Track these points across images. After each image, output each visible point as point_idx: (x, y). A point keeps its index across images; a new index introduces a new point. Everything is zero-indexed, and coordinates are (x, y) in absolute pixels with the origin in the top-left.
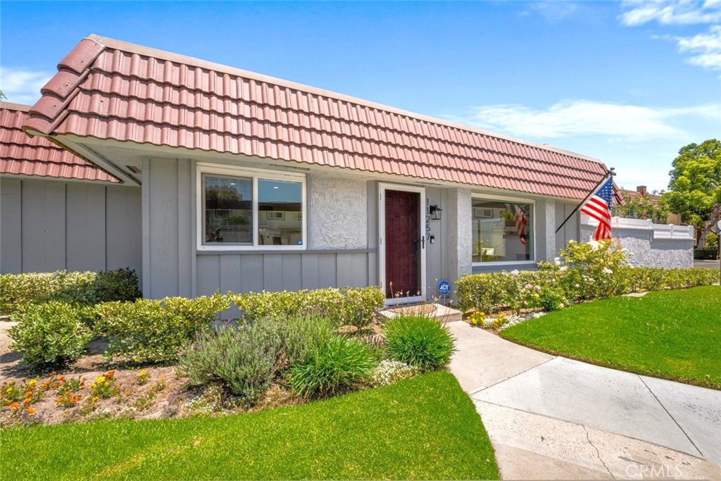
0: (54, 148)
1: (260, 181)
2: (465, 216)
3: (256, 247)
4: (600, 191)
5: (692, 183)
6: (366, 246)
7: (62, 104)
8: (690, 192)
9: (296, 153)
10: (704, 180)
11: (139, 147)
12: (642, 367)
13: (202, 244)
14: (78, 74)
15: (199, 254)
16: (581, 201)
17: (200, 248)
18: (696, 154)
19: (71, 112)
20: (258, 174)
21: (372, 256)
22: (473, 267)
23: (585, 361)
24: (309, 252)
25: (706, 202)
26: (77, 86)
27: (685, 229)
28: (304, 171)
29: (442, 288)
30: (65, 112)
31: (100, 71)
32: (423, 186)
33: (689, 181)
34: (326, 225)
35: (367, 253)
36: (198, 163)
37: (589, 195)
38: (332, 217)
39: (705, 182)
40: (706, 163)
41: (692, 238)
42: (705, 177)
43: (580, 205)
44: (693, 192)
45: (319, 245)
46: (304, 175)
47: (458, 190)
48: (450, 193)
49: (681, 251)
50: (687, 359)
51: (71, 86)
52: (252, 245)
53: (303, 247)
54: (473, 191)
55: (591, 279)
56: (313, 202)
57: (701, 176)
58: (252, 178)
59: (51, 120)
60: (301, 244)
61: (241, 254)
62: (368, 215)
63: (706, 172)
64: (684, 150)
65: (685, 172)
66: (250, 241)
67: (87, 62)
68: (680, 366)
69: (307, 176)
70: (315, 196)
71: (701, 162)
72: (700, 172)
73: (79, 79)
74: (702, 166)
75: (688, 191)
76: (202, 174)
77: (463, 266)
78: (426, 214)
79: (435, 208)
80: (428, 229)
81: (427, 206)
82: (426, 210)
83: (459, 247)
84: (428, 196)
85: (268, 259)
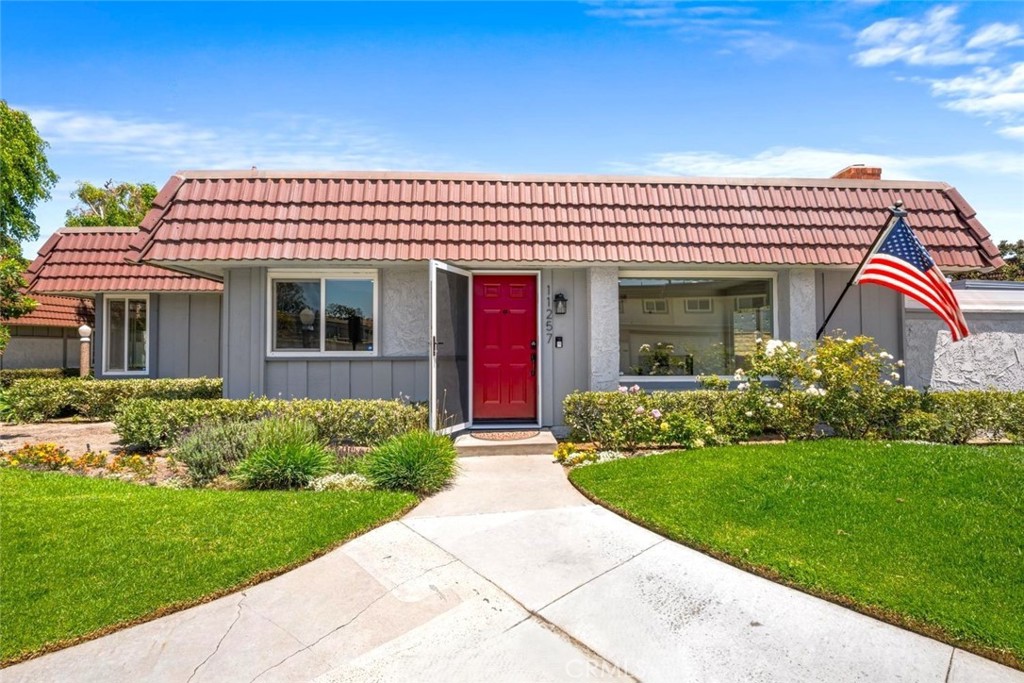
0: (176, 277)
1: (327, 281)
2: (605, 307)
3: (323, 353)
4: (884, 245)
7: (150, 236)
9: (365, 251)
11: (213, 263)
13: (273, 350)
14: (162, 208)
15: (268, 361)
16: (857, 267)
17: (270, 354)
19: (156, 241)
20: (325, 275)
24: (381, 359)
26: (162, 219)
28: (374, 268)
30: (152, 242)
31: (179, 202)
32: (541, 269)
34: (403, 327)
36: (269, 271)
37: (867, 255)
45: (393, 350)
47: (592, 270)
48: (582, 275)
51: (156, 220)
52: (319, 351)
53: (375, 353)
54: (620, 269)
56: (386, 301)
58: (319, 279)
59: (140, 251)
60: (372, 350)
61: (308, 361)
66: (317, 346)
67: (170, 197)
69: (379, 273)
70: (390, 293)
73: (163, 212)
76: (273, 280)
77: (601, 380)
78: (546, 307)
79: (559, 298)
80: (549, 328)
81: (546, 296)
82: (546, 302)
83: (593, 353)
84: (548, 282)
85: (335, 366)
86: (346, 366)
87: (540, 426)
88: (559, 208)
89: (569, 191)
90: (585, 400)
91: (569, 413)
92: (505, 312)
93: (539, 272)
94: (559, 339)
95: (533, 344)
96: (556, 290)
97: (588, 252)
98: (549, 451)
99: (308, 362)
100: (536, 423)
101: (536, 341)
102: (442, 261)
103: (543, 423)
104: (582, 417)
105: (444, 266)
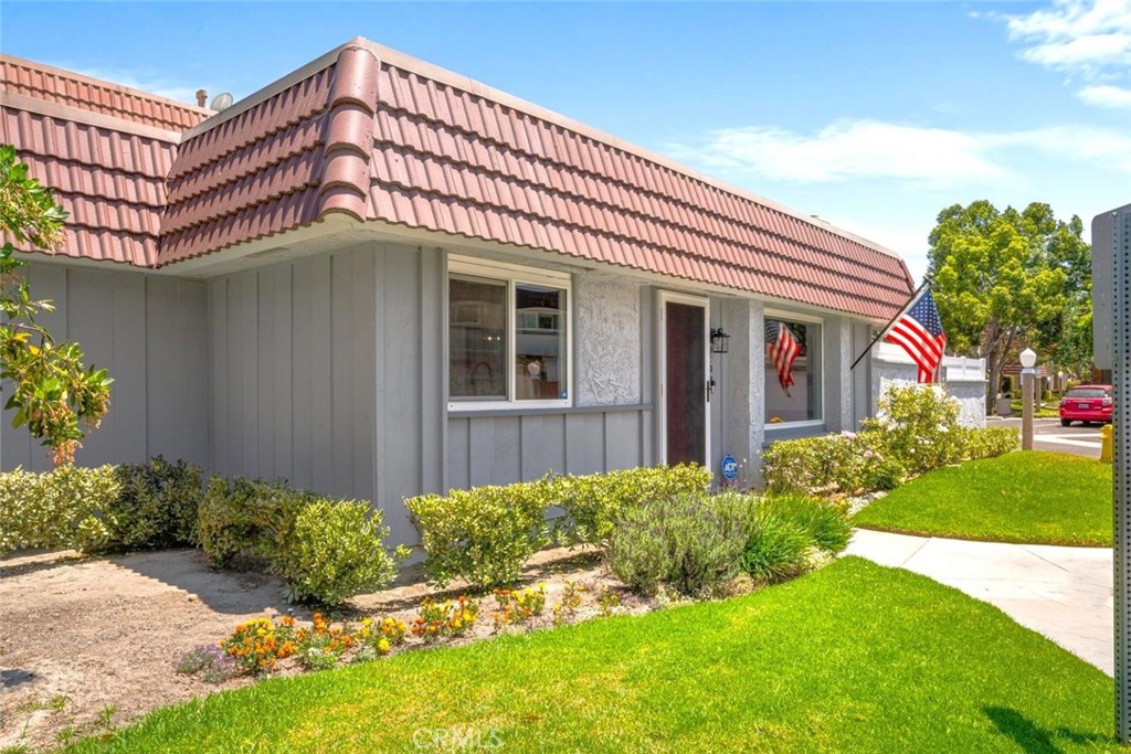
2: (757, 347)
3: (514, 403)
5: (960, 278)
6: (638, 399)
7: (368, 168)
8: (958, 294)
10: (977, 274)
12: (1018, 535)
16: (887, 322)
17: (449, 406)
18: (960, 225)
19: (373, 181)
20: (515, 275)
21: (647, 416)
22: (766, 432)
23: (961, 538)
24: (576, 411)
25: (979, 313)
27: (973, 365)
28: (569, 269)
29: (727, 468)
31: (384, 107)
32: (705, 296)
33: (956, 274)
34: (593, 363)
35: (640, 411)
36: (450, 256)
37: (897, 315)
38: (600, 348)
39: (978, 278)
40: (978, 244)
41: (983, 379)
42: (978, 270)
43: (885, 329)
44: (962, 295)
45: (586, 399)
46: (568, 276)
47: (750, 302)
48: (735, 306)
49: (973, 399)
50: (1053, 522)
52: (507, 399)
54: (765, 304)
55: (927, 442)
57: (971, 266)
58: (507, 282)
59: (363, 198)
60: (566, 398)
61: (496, 416)
62: (641, 344)
63: (978, 260)
64: (946, 215)
65: (950, 258)
66: (506, 393)
67: (375, 93)
68: (1049, 529)
69: (573, 278)
70: (581, 313)
71: (971, 242)
72: (972, 260)
74: (973, 249)
75: (954, 293)
77: (755, 430)
83: (751, 399)
85: (527, 424)
94: (713, 383)
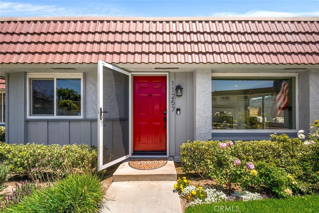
2: (204, 92)
3: (55, 117)
13: (30, 115)
17: (28, 117)
20: (55, 76)
36: (27, 74)
46: (81, 74)
47: (197, 71)
48: (194, 75)
53: (81, 117)
56: (88, 90)
58: (54, 79)
66: (52, 113)
69: (84, 74)
70: (90, 85)
76: (30, 79)
77: (201, 132)
78: (171, 93)
79: (179, 88)
80: (173, 104)
81: (171, 87)
82: (171, 90)
83: (197, 118)
84: (173, 79)
85: (61, 124)
86: (67, 124)
87: (168, 156)
88: (178, 34)
89: (184, 25)
90: (194, 148)
91: (184, 155)
92: (150, 95)
93: (167, 73)
94: (178, 110)
95: (165, 112)
96: (177, 83)
97: (196, 58)
98: (172, 178)
99: (48, 121)
100: (166, 154)
101: (166, 111)
102: (110, 63)
103: (169, 154)
104: (192, 158)
105: (111, 67)
